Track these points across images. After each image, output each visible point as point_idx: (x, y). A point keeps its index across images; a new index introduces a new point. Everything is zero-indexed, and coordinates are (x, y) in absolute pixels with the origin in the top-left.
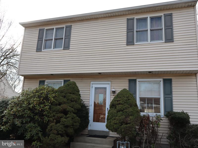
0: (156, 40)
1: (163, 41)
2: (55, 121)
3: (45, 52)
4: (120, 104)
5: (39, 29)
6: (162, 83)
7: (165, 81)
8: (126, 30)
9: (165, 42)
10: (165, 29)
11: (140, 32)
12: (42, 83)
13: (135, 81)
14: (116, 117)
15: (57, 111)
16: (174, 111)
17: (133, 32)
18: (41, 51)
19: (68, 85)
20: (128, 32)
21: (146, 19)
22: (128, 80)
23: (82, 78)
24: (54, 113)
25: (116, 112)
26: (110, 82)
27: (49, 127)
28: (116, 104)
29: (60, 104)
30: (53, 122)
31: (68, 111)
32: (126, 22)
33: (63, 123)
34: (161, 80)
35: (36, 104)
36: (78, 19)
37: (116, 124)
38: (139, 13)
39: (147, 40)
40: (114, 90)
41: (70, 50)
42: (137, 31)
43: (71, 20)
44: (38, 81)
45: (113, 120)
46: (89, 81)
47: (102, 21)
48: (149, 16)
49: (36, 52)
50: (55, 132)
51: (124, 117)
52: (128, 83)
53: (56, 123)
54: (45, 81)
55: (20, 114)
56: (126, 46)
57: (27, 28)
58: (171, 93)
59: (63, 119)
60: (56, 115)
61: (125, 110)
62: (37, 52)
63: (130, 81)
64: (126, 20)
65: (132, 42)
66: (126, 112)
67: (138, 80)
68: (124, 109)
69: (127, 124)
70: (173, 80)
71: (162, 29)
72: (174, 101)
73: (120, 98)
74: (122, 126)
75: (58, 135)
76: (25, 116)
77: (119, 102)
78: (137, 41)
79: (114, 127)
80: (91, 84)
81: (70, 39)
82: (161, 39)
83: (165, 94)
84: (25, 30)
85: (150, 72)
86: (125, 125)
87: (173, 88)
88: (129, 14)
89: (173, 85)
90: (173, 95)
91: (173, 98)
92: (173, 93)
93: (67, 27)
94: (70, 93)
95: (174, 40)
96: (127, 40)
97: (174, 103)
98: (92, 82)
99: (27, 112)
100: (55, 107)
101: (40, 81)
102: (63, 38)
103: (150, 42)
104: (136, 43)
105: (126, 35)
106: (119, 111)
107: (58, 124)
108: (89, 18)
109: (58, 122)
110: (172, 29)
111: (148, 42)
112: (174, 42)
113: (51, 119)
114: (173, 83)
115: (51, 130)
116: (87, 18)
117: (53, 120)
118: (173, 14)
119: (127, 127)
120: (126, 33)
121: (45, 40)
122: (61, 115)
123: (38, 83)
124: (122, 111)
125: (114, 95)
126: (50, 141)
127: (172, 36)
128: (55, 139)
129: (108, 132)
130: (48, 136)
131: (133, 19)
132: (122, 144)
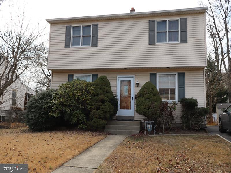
0: (173, 41)
1: (179, 41)
2: (96, 108)
3: (73, 49)
4: (147, 93)
5: (66, 26)
6: (177, 76)
7: (179, 74)
8: (148, 31)
9: (181, 43)
10: (181, 32)
11: (160, 33)
12: (71, 77)
13: (155, 74)
14: (144, 103)
15: (96, 101)
16: (186, 98)
17: (154, 33)
18: (70, 48)
19: (101, 79)
20: (150, 33)
21: (165, 22)
23: (109, 72)
24: (95, 102)
25: (144, 100)
26: (134, 76)
27: (91, 113)
28: (144, 94)
29: (98, 95)
30: (94, 109)
31: (105, 101)
32: (148, 24)
33: (103, 110)
34: (177, 73)
35: (80, 95)
36: (104, 19)
37: (144, 108)
38: (159, 16)
39: (166, 41)
40: (138, 82)
41: (98, 47)
42: (157, 32)
43: (98, 19)
44: (68, 75)
45: (142, 106)
46: (116, 75)
47: (126, 21)
48: (167, 19)
49: (64, 49)
50: (97, 116)
51: (150, 103)
52: (149, 76)
53: (97, 110)
54: (73, 75)
55: (68, 104)
56: (148, 45)
57: (52, 25)
58: (184, 84)
59: (102, 107)
60: (96, 103)
63: (151, 74)
64: (148, 22)
65: (153, 42)
67: (157, 74)
68: (150, 97)
70: (185, 74)
71: (179, 31)
72: (186, 90)
73: (147, 89)
74: (150, 110)
75: (99, 119)
76: (72, 105)
77: (146, 92)
78: (158, 41)
79: (143, 111)
80: (117, 77)
81: (97, 37)
82: (177, 40)
83: (179, 85)
84: (51, 26)
85: (168, 67)
87: (186, 80)
88: (150, 17)
89: (186, 78)
90: (186, 86)
91: (186, 88)
92: (186, 84)
93: (93, 25)
94: (104, 86)
95: (188, 41)
96: (149, 40)
97: (186, 92)
98: (118, 76)
99: (73, 101)
100: (94, 97)
101: (69, 75)
102: (90, 36)
103: (169, 42)
104: (157, 42)
105: (148, 35)
106: (147, 99)
107: (99, 110)
108: (115, 18)
110: (186, 32)
112: (188, 43)
113: (93, 107)
114: (186, 76)
115: (94, 115)
116: (112, 18)
117: (94, 107)
118: (188, 19)
119: (153, 110)
120: (148, 33)
121: (72, 37)
122: (100, 103)
123: (67, 77)
124: (149, 99)
125: (138, 87)
126: (93, 123)
127: (186, 38)
128: (98, 121)
129: (133, 117)
130: (92, 119)
131: (154, 21)
132: (149, 123)
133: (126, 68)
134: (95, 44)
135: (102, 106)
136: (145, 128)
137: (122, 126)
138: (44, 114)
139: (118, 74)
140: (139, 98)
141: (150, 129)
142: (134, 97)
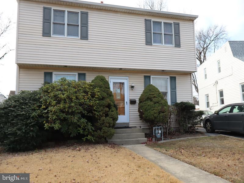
0: (167, 44)
1: (173, 45)
3: (55, 39)
4: (155, 97)
5: (44, 7)
6: (169, 80)
7: (171, 78)
9: (175, 47)
10: (175, 36)
11: (156, 34)
12: (48, 75)
13: (149, 77)
14: (154, 108)
15: (103, 106)
16: (177, 102)
17: (151, 33)
18: (50, 37)
20: (146, 32)
21: (160, 23)
22: (143, 77)
23: (99, 72)
24: (102, 108)
25: (153, 104)
26: (127, 78)
27: (100, 121)
30: (102, 116)
32: (144, 22)
33: (112, 117)
34: (169, 77)
37: (155, 113)
38: (155, 16)
40: (133, 85)
41: (89, 40)
42: (153, 33)
43: (88, 6)
44: (43, 73)
45: (152, 110)
46: (108, 75)
47: (122, 15)
48: (163, 21)
50: (108, 125)
51: (160, 107)
52: (143, 79)
54: (52, 72)
56: (145, 45)
57: (21, 1)
58: (175, 88)
60: (104, 109)
61: (160, 102)
62: (43, 36)
63: (145, 77)
64: (144, 20)
65: (150, 42)
66: (161, 103)
67: (152, 77)
69: (163, 112)
70: (177, 78)
71: (172, 35)
72: (177, 94)
73: (153, 92)
75: (110, 128)
79: (154, 116)
80: (110, 79)
81: (87, 28)
82: (172, 43)
83: (171, 89)
85: (163, 71)
86: (163, 114)
87: (177, 84)
88: (147, 15)
89: (177, 82)
90: (177, 90)
91: (177, 92)
92: (177, 88)
93: (82, 13)
95: (181, 46)
96: (146, 40)
97: (177, 96)
98: (110, 77)
99: (79, 107)
101: (45, 72)
102: (78, 26)
104: (153, 43)
105: (144, 35)
107: (108, 117)
109: (107, 115)
110: (179, 36)
111: (162, 44)
112: (181, 48)
113: (101, 113)
114: (177, 80)
115: (103, 124)
116: (106, 9)
117: (103, 114)
118: (180, 24)
120: (144, 32)
121: (53, 23)
122: (107, 109)
123: (43, 75)
124: (158, 103)
125: (132, 90)
126: (103, 134)
127: (180, 43)
128: (108, 131)
129: (128, 124)
130: (100, 129)
131: (150, 21)
132: (157, 129)
133: (121, 69)
134: (85, 37)
135: (110, 112)
136: (154, 134)
137: (125, 134)
138: (33, 126)
139: (110, 75)
140: (146, 102)
141: (159, 136)
142: (128, 101)
